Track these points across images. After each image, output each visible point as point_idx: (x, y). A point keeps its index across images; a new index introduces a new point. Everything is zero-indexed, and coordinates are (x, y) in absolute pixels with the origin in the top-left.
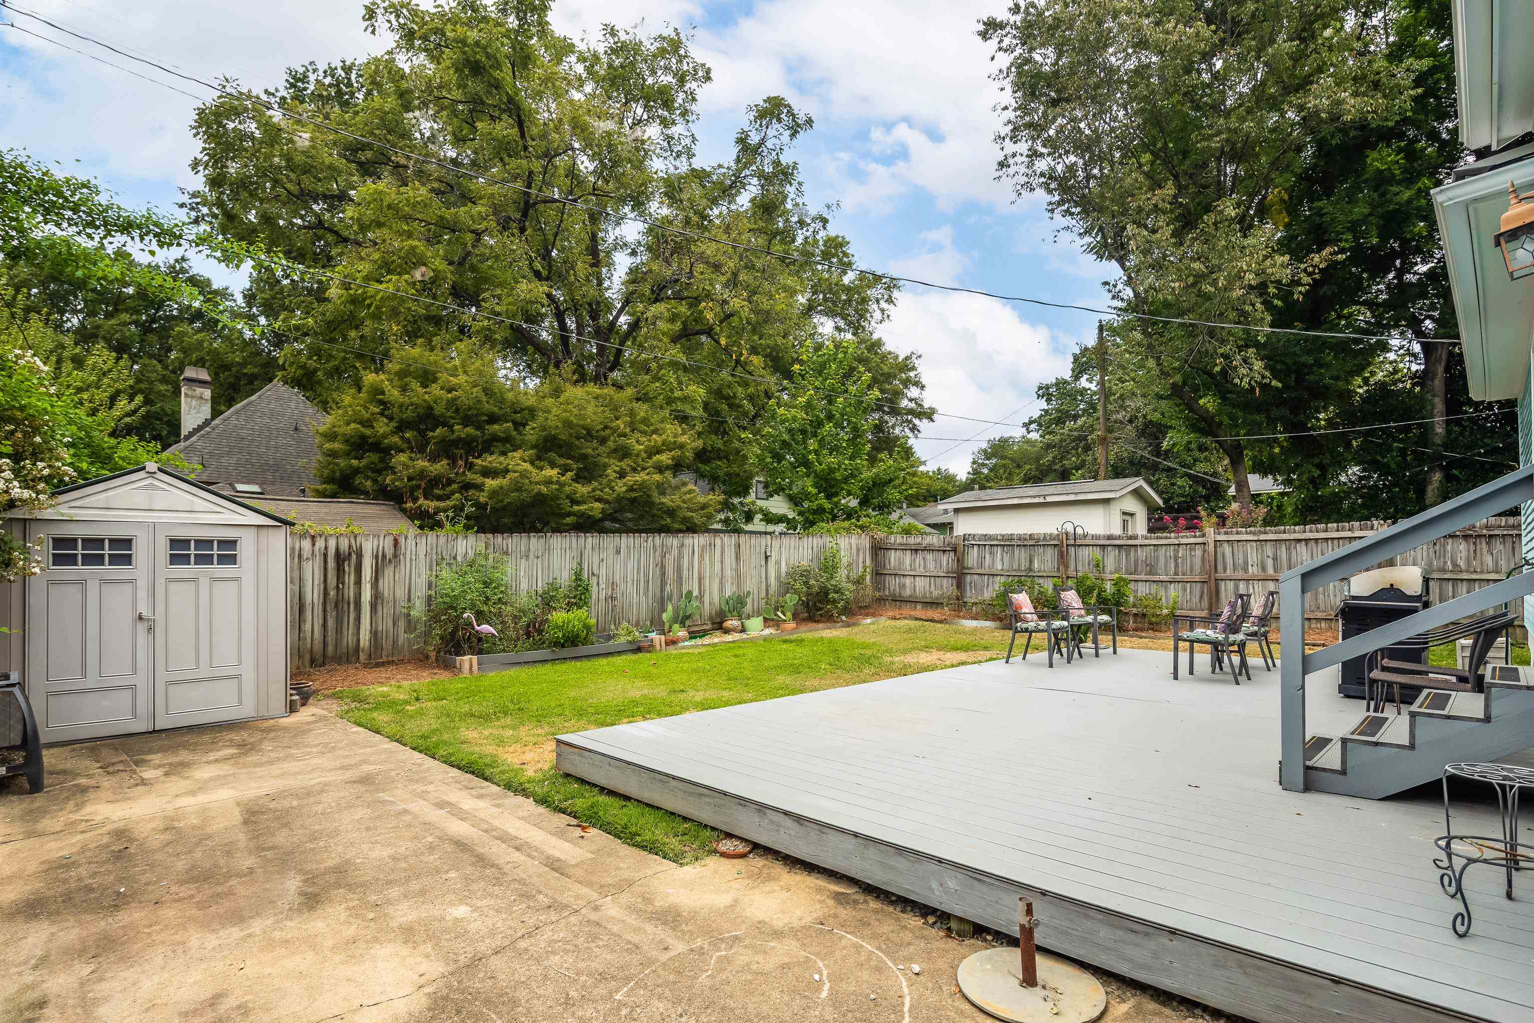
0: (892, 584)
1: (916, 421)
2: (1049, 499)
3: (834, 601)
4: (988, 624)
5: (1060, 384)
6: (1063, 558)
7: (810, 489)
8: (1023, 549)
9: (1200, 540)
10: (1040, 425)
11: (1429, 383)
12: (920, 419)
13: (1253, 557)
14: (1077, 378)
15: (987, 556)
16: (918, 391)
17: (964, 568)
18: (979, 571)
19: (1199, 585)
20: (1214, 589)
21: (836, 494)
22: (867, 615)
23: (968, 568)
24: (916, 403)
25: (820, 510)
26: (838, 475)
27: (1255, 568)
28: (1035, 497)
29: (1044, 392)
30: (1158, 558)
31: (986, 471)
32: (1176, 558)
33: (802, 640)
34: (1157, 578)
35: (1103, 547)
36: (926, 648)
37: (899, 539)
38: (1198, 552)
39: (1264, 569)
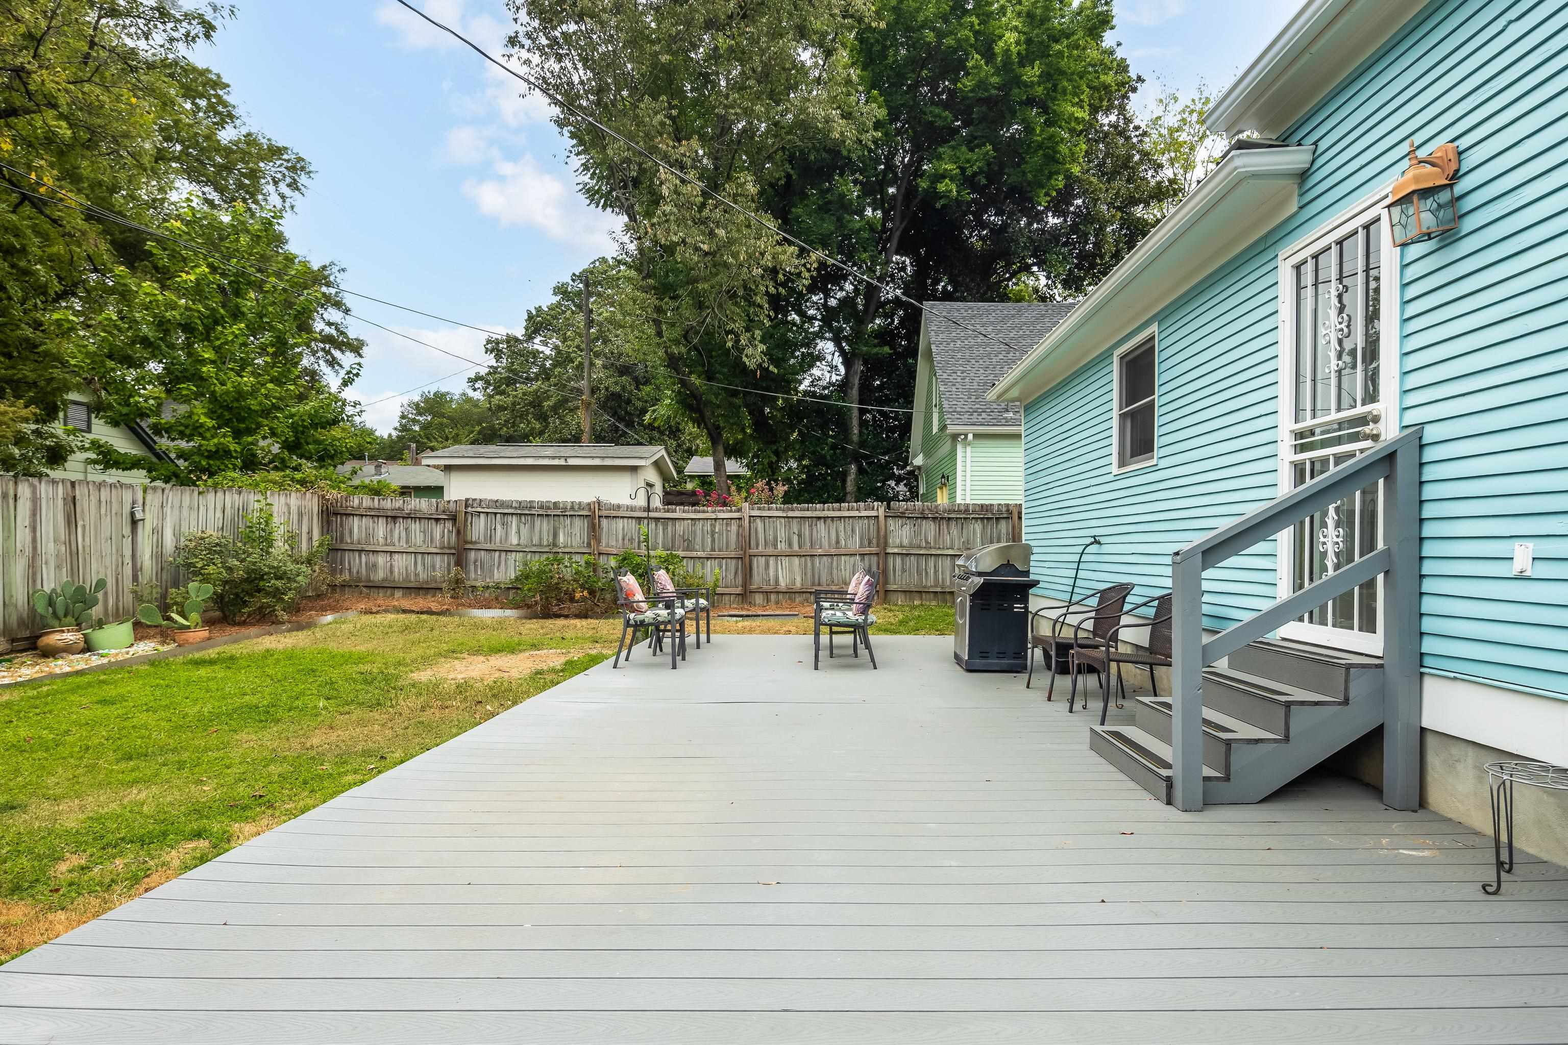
0: (357, 564)
1: (337, 354)
2: (571, 462)
3: (277, 594)
4: (508, 612)
5: (511, 340)
6: (594, 530)
7: (203, 419)
8: (545, 520)
9: (736, 515)
10: (488, 383)
11: (849, 391)
12: (343, 352)
13: (782, 534)
14: (530, 338)
15: (499, 527)
16: (341, 314)
17: (466, 542)
18: (488, 546)
19: (734, 561)
20: (748, 566)
21: (250, 432)
22: (324, 610)
23: (471, 543)
24: (337, 329)
25: (222, 454)
26: (253, 404)
27: (783, 543)
28: (554, 458)
29: (493, 347)
30: (695, 532)
31: (417, 428)
32: (713, 533)
33: (232, 658)
34: (694, 554)
35: (639, 519)
36: (453, 653)
37: (367, 502)
38: (734, 528)
39: (790, 545)
